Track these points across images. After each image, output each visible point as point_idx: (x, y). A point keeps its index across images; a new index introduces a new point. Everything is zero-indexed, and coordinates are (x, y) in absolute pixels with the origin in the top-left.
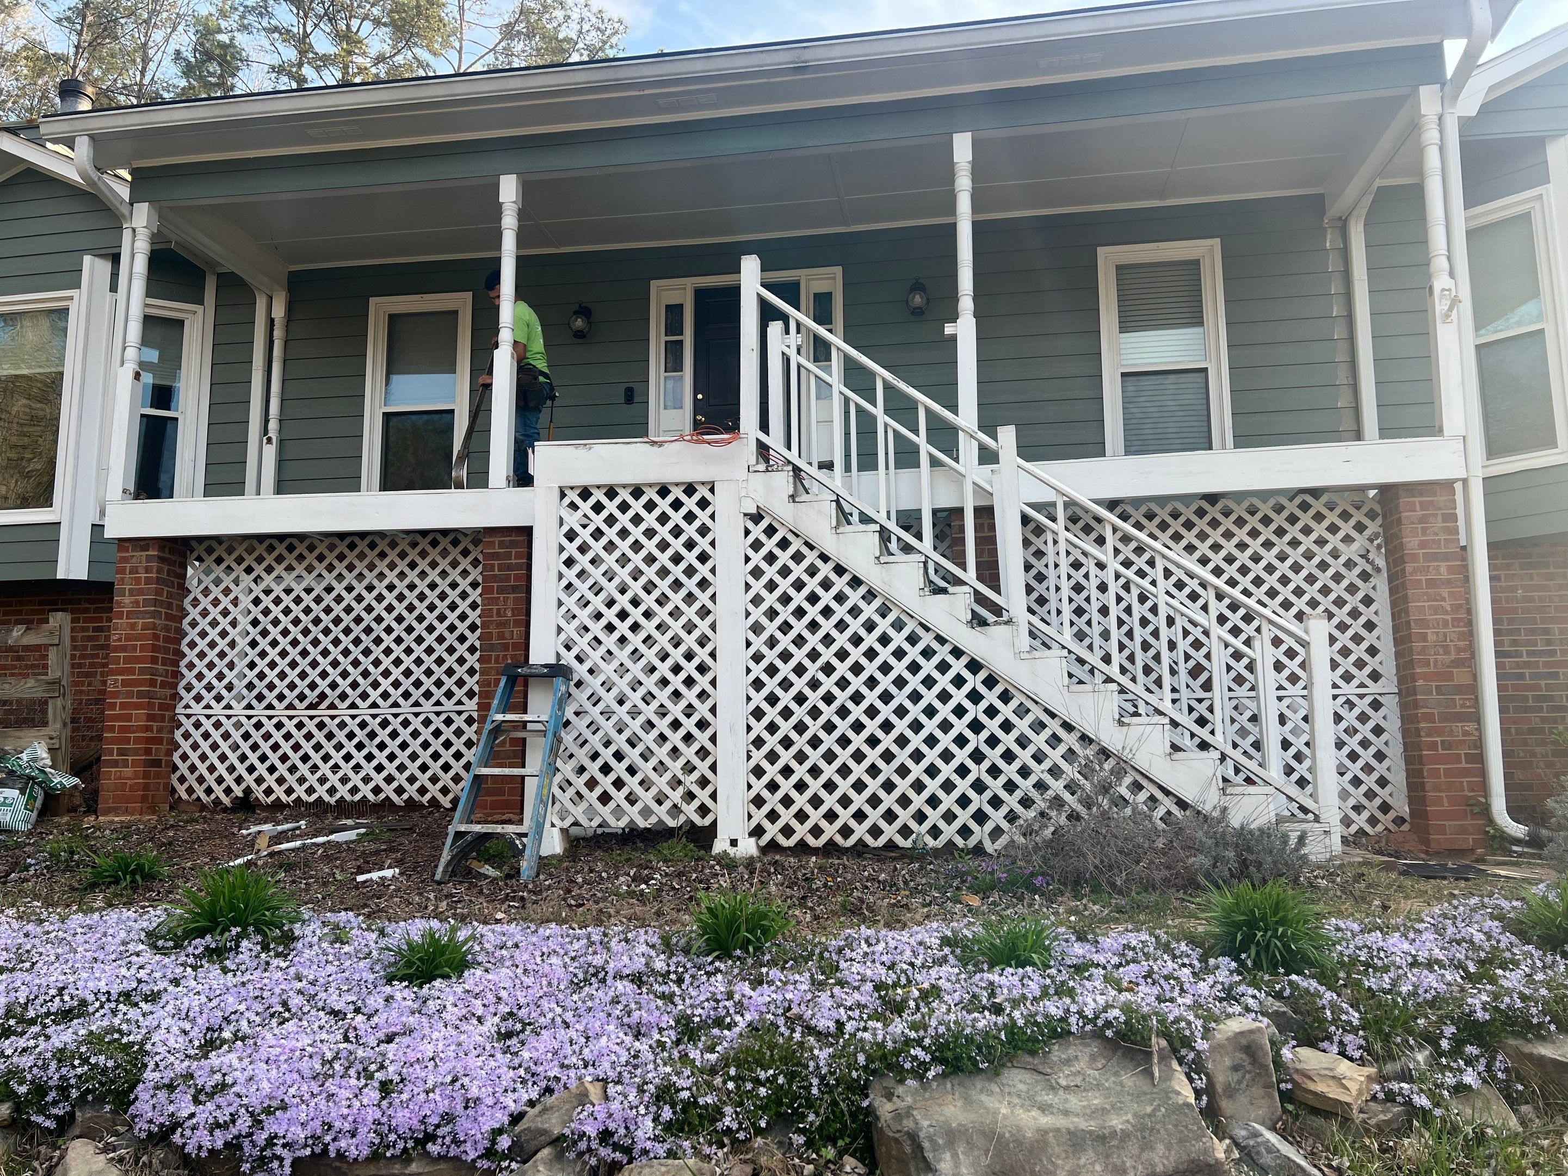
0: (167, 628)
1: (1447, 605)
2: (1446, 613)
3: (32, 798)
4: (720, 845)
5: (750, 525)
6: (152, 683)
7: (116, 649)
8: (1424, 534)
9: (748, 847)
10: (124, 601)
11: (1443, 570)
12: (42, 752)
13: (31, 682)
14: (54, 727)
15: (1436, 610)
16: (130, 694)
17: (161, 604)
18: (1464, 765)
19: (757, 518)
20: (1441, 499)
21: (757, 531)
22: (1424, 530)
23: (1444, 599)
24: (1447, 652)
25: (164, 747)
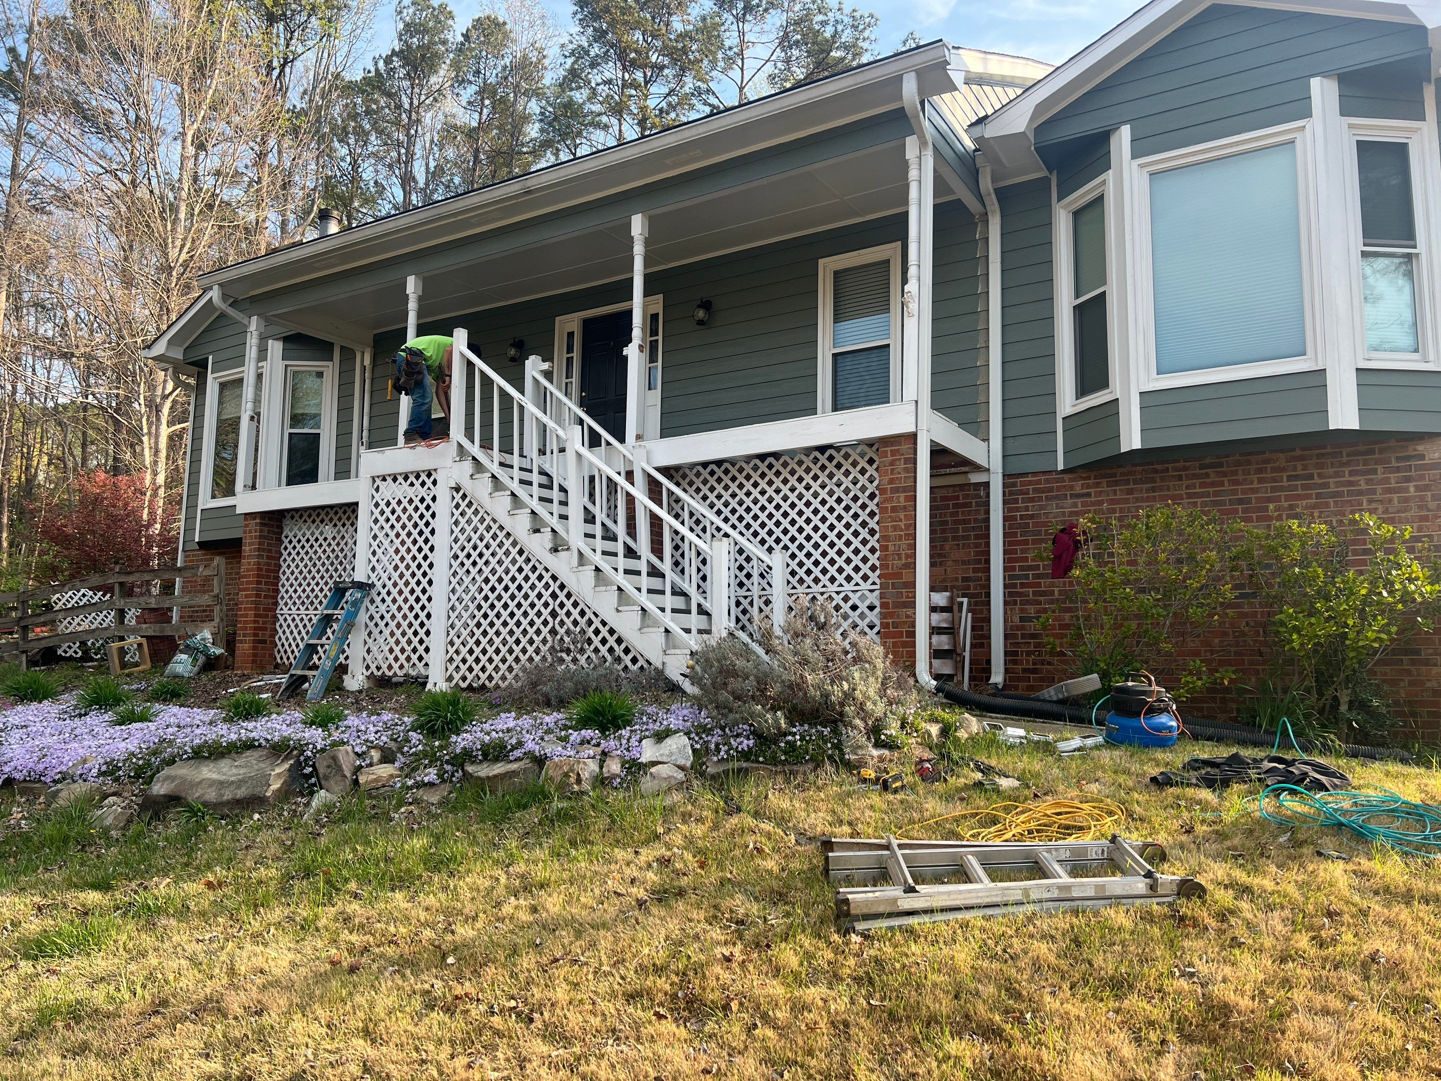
0: (268, 564)
1: (902, 524)
2: (902, 530)
3: (195, 660)
4: (429, 686)
5: (455, 494)
6: (258, 596)
7: (244, 576)
8: (892, 474)
9: (443, 686)
10: (246, 549)
11: (902, 499)
12: (207, 634)
13: (206, 597)
14: (215, 623)
15: (895, 528)
16: (247, 603)
17: (263, 550)
18: (904, 639)
19: (457, 489)
20: (905, 447)
21: (458, 497)
22: (892, 470)
23: (901, 520)
24: (900, 559)
25: (268, 632)
